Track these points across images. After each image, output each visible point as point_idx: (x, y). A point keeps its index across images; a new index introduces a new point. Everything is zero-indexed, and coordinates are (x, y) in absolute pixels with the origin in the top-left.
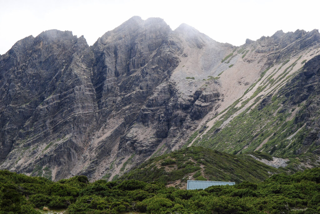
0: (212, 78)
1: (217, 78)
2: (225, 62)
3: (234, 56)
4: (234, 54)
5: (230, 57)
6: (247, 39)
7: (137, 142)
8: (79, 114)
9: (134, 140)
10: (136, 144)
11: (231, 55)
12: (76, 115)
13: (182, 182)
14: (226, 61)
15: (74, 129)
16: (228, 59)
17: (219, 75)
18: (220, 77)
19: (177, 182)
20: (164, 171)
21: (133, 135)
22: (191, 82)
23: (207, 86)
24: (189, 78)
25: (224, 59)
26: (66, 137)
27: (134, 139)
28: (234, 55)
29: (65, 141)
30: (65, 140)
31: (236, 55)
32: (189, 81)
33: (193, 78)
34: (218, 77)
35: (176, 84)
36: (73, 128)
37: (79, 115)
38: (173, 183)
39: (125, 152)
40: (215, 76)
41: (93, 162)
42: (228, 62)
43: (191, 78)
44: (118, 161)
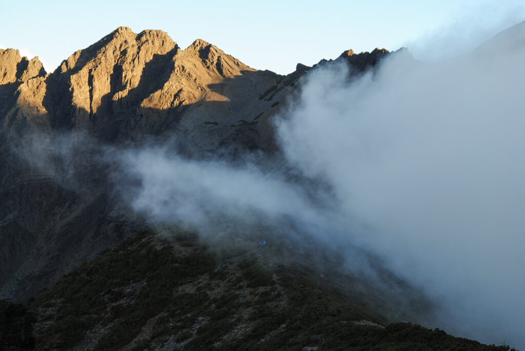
0: (245, 123)
1: (253, 123)
2: (265, 98)
3: (279, 90)
4: (279, 86)
5: (274, 91)
6: (298, 64)
7: (125, 224)
8: (29, 180)
9: (120, 222)
10: (123, 227)
11: (274, 88)
12: (25, 183)
13: (212, 278)
14: (268, 97)
15: (20, 205)
16: (270, 94)
17: (255, 119)
18: (257, 122)
19: (200, 280)
20: (171, 256)
21: (119, 213)
22: (212, 128)
23: (237, 134)
24: (209, 123)
25: (263, 94)
26: (8, 218)
27: (120, 220)
28: (278, 88)
29: (5, 224)
30: (5, 222)
31: (282, 88)
32: (209, 128)
33: (216, 124)
34: (255, 121)
35: (188, 132)
36: (20, 202)
37: (30, 182)
38: (191, 282)
39: (105, 241)
40: (250, 120)
41: (52, 258)
42: (271, 99)
43: (213, 123)
44: (94, 256)
